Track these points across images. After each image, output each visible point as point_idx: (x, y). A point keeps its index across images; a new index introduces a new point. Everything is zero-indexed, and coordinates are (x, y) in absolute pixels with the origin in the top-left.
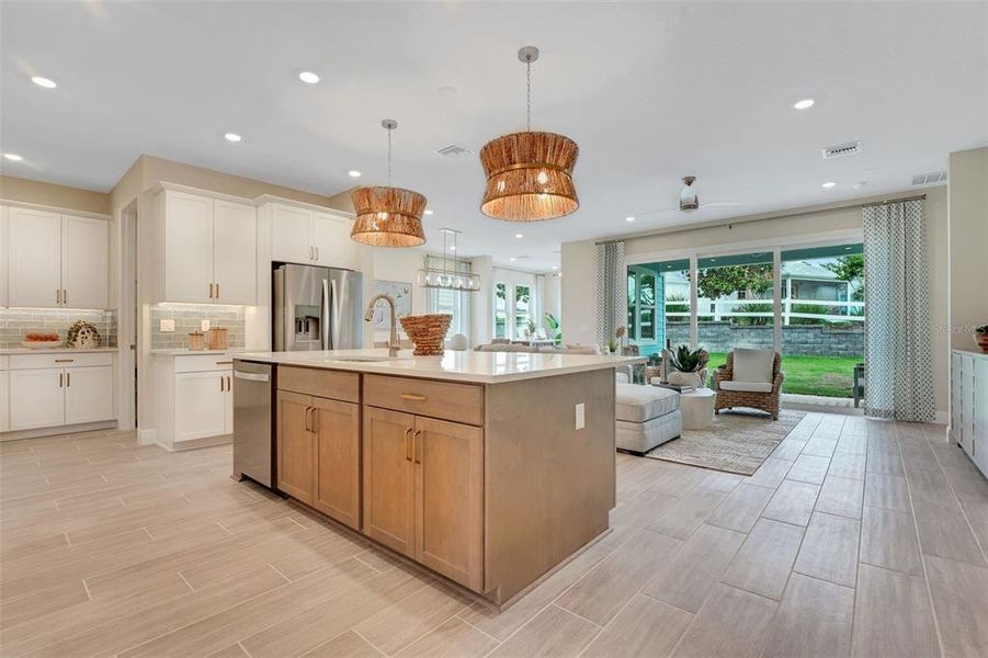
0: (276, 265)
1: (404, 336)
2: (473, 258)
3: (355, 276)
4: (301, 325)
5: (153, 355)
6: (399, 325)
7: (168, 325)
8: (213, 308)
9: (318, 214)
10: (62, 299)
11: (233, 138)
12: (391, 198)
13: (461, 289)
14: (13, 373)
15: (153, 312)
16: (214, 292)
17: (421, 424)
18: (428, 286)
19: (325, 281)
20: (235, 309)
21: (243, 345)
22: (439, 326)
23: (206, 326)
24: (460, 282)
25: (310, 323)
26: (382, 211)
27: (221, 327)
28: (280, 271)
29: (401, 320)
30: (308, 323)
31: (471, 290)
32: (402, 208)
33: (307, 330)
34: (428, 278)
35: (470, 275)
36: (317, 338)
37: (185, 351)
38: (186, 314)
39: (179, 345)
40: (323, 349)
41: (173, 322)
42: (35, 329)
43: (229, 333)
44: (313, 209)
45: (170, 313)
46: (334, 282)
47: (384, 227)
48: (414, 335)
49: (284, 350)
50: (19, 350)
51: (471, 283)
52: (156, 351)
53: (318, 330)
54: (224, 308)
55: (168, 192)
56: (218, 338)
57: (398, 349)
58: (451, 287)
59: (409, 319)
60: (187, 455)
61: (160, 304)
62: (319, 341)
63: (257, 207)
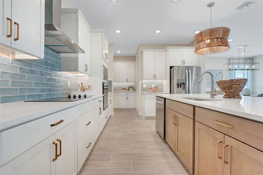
0: (171, 67)
1: (218, 89)
2: (254, 57)
3: (198, 68)
4: (179, 85)
5: (141, 93)
6: (216, 85)
7: (145, 86)
8: (155, 81)
9: (184, 49)
10: (127, 81)
11: (158, 32)
12: (212, 33)
13: (248, 69)
14: (119, 96)
15: (141, 83)
16: (155, 77)
17: (229, 141)
18: (230, 70)
19: (187, 71)
20: (161, 81)
21: (163, 91)
22: (239, 84)
23: (153, 86)
24: (247, 67)
25: (182, 85)
26: (208, 39)
27: (157, 86)
28: (172, 69)
29: (217, 82)
30: (181, 85)
31: (254, 70)
32: (217, 36)
33: (181, 87)
34: (230, 67)
35: (253, 64)
36: (184, 90)
37: (148, 93)
38: (149, 83)
39: (147, 91)
40: (186, 93)
41: (146, 85)
42: (123, 87)
43: (159, 88)
44: (183, 48)
45: (145, 83)
46: (190, 71)
47: (208, 45)
48: (224, 89)
49: (173, 93)
50: (121, 91)
51: (254, 67)
52: (142, 92)
53: (184, 87)
54: (158, 81)
55: (144, 52)
56: (156, 89)
57: (215, 95)
58: (242, 69)
59: (221, 81)
60: (147, 120)
61: (143, 81)
62: (185, 91)
63: (166, 51)
